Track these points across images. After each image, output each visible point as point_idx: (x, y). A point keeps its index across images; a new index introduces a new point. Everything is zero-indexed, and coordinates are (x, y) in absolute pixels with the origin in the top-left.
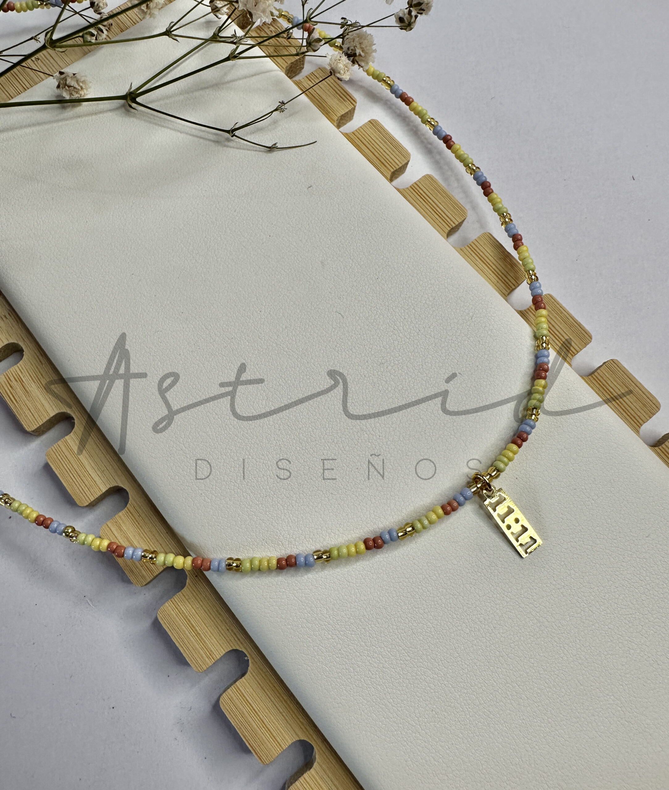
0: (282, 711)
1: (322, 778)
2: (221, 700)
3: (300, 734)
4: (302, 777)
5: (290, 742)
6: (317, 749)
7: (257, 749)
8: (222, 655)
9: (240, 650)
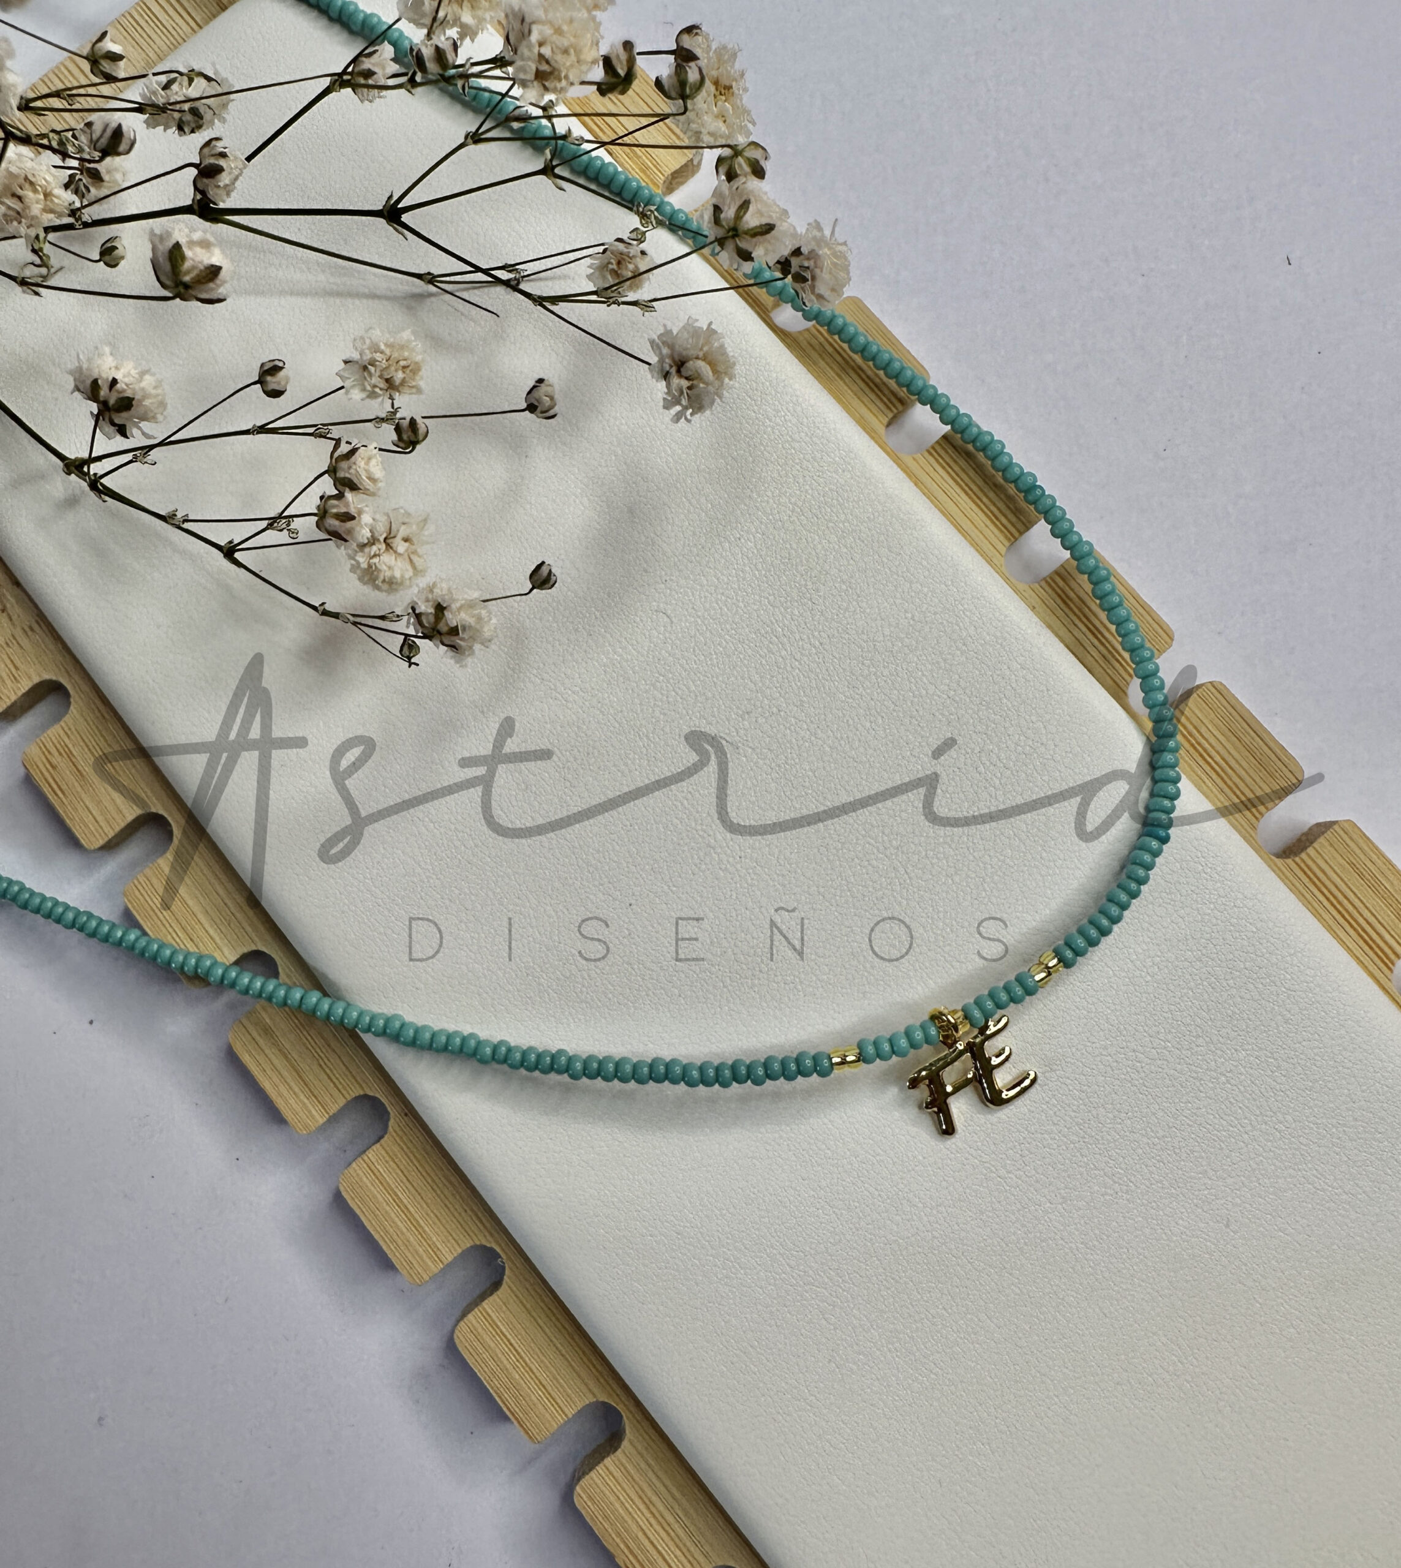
1: (636, 1466)
4: (601, 1465)
5: (581, 1406)
6: (628, 1418)
8: (456, 1255)
9: (488, 1245)
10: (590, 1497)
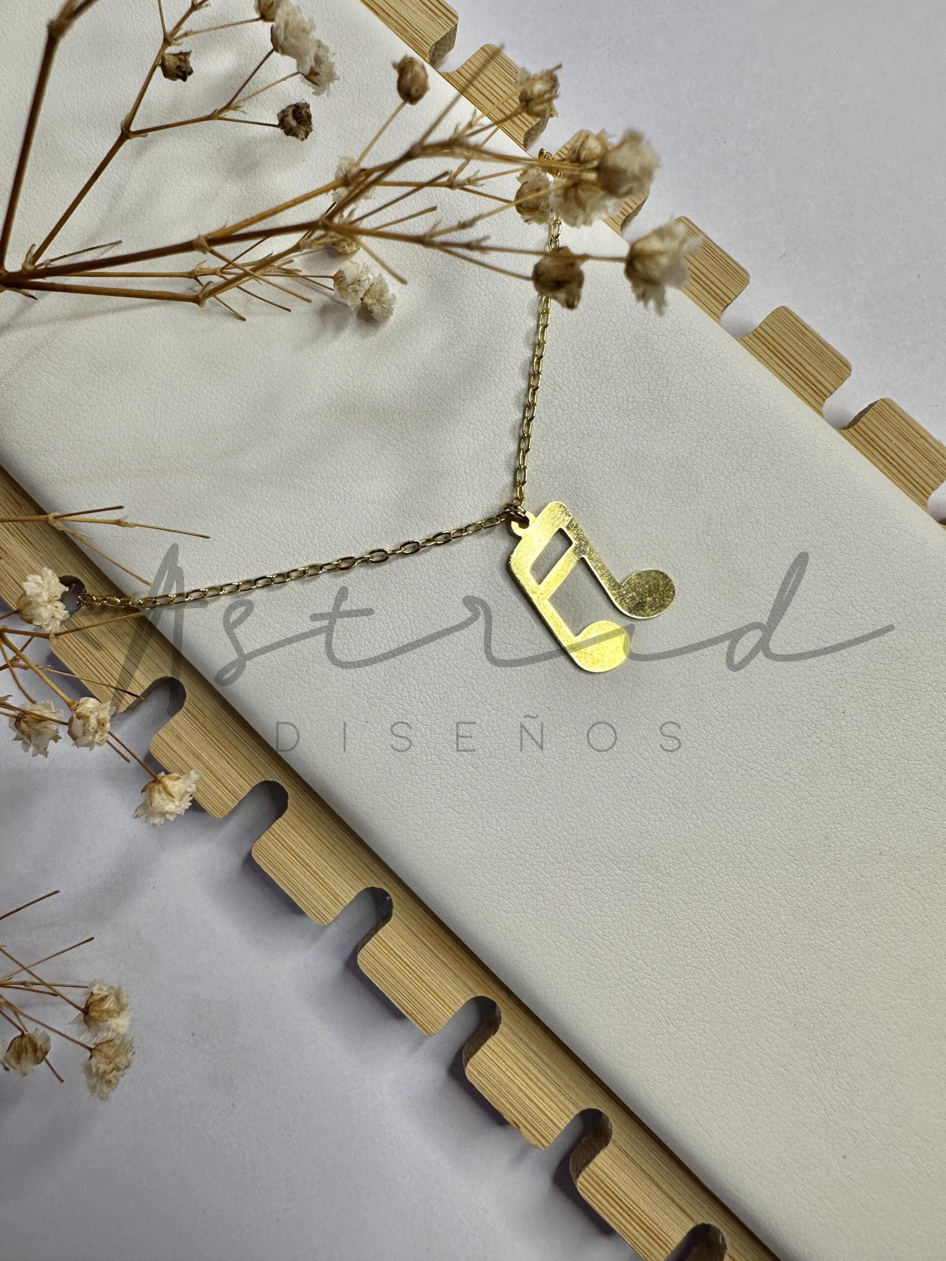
0: (447, 962)
1: (513, 1043)
2: (359, 957)
3: (476, 990)
4: (485, 1046)
5: (464, 1002)
7: (418, 1016)
8: (353, 897)
9: (379, 888)
10: (479, 1072)
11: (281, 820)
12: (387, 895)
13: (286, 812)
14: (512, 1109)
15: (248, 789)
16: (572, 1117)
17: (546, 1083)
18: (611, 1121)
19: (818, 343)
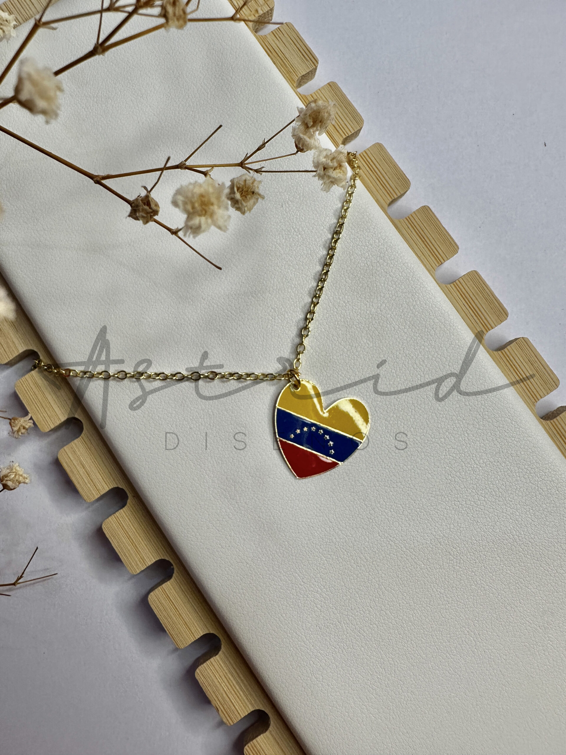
2: (149, 597)
3: (210, 629)
4: (209, 661)
6: (223, 642)
9: (167, 559)
10: (202, 675)
11: (121, 510)
12: (172, 565)
13: (126, 507)
14: (216, 699)
15: (107, 489)
16: (249, 712)
17: (239, 690)
18: (271, 719)
19: (491, 296)
